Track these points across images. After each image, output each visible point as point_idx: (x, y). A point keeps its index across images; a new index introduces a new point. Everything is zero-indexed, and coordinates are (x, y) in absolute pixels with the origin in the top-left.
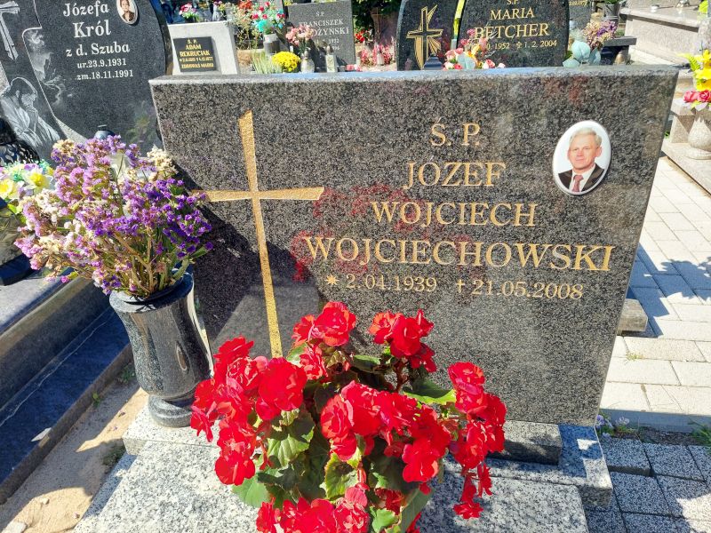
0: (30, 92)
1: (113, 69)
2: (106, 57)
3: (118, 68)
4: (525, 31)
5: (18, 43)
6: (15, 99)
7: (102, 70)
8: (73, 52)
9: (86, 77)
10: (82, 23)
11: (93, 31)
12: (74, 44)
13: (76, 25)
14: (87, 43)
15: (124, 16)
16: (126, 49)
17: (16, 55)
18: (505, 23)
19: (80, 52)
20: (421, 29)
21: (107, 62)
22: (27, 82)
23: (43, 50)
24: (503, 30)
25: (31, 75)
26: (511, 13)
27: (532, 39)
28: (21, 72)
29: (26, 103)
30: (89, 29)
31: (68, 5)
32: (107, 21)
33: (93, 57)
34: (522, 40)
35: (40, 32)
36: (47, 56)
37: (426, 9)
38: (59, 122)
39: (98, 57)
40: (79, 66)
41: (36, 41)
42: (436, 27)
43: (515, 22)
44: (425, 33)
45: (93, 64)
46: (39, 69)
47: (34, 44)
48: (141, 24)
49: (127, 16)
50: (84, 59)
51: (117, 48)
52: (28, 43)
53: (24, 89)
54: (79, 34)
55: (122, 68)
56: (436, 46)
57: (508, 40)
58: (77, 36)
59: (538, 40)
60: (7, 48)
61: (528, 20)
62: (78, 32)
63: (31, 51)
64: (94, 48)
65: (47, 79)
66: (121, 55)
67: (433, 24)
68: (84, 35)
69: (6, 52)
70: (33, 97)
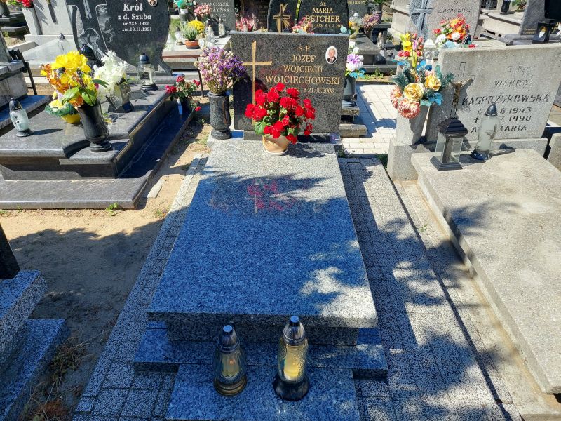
0: (95, 35)
1: (141, 27)
2: (139, 21)
3: (144, 26)
4: (329, 19)
5: (93, 11)
6: (86, 38)
7: (135, 27)
8: (122, 17)
9: (127, 30)
10: (128, 4)
11: (133, 8)
12: (123, 13)
13: (125, 4)
14: (129, 14)
15: (150, 2)
16: (149, 17)
17: (91, 17)
18: (320, 14)
19: (125, 17)
20: (280, 15)
21: (139, 23)
22: (95, 30)
23: (105, 15)
24: (319, 18)
25: (97, 27)
26: (322, 10)
27: (332, 23)
28: (92, 26)
29: (92, 41)
30: (131, 7)
32: (141, 4)
33: (132, 21)
34: (327, 23)
35: (105, 7)
36: (107, 19)
37: (282, 5)
39: (135, 21)
40: (124, 24)
41: (103, 11)
42: (287, 14)
43: (324, 14)
44: (282, 17)
45: (131, 24)
46: (102, 25)
48: (158, 6)
49: (152, 3)
50: (127, 21)
51: (145, 17)
53: (92, 34)
55: (147, 26)
56: (287, 24)
57: (321, 23)
58: (125, 10)
59: (335, 23)
60: (87, 13)
61: (330, 14)
62: (126, 8)
63: (99, 15)
64: (133, 16)
65: (106, 30)
66: (147, 20)
67: (286, 13)
68: (128, 10)
69: (86, 15)
70: (97, 38)
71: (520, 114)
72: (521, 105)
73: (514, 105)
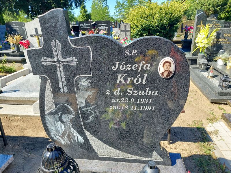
0: (70, 113)
1: (139, 105)
3: (144, 104)
5: (70, 83)
6: (57, 116)
7: (130, 105)
8: (112, 92)
9: (116, 108)
10: (125, 75)
13: (120, 76)
14: (124, 88)
15: (163, 74)
16: (155, 93)
17: (66, 91)
19: (117, 92)
21: (136, 100)
22: (69, 107)
25: (74, 103)
29: (64, 120)
30: (129, 79)
31: (118, 63)
32: (146, 75)
33: (126, 97)
35: (89, 78)
36: (90, 93)
38: (87, 132)
39: (130, 97)
40: (113, 101)
41: (84, 83)
45: (125, 100)
46: (81, 101)
47: (81, 85)
49: (166, 74)
50: (119, 97)
52: (77, 84)
53: (66, 111)
54: (120, 81)
55: (147, 105)
58: (118, 82)
60: (60, 85)
63: (78, 88)
65: (86, 106)
66: (149, 97)
68: (123, 82)
69: (59, 88)
70: (71, 116)
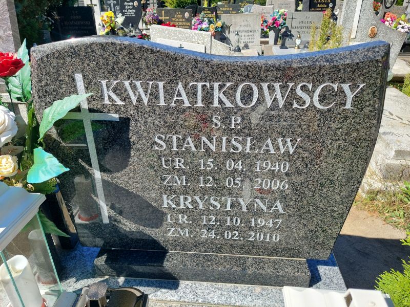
1: (132, 14)
2: (131, 12)
14: (127, 10)
19: (126, 11)
23: (119, 10)
34: (208, 17)
35: (119, 7)
43: (207, 14)
48: (138, 7)
57: (206, 17)
61: (210, 14)
62: (126, 7)
64: (129, 10)
71: (250, 37)
72: (250, 34)
73: (248, 34)
